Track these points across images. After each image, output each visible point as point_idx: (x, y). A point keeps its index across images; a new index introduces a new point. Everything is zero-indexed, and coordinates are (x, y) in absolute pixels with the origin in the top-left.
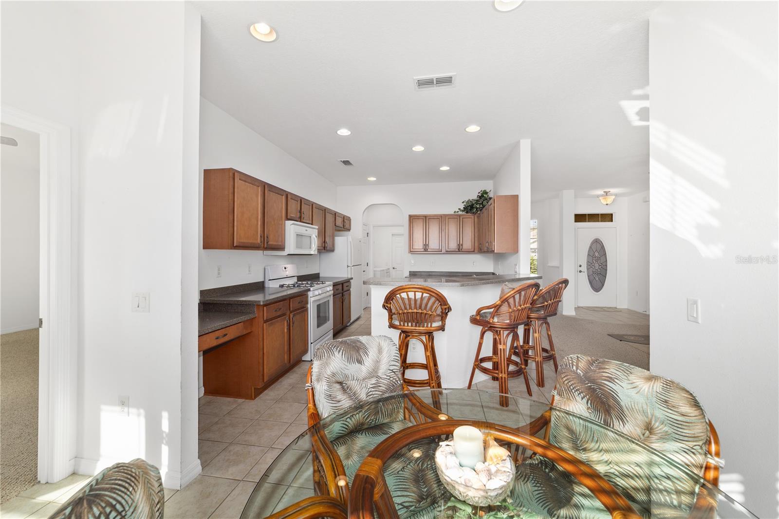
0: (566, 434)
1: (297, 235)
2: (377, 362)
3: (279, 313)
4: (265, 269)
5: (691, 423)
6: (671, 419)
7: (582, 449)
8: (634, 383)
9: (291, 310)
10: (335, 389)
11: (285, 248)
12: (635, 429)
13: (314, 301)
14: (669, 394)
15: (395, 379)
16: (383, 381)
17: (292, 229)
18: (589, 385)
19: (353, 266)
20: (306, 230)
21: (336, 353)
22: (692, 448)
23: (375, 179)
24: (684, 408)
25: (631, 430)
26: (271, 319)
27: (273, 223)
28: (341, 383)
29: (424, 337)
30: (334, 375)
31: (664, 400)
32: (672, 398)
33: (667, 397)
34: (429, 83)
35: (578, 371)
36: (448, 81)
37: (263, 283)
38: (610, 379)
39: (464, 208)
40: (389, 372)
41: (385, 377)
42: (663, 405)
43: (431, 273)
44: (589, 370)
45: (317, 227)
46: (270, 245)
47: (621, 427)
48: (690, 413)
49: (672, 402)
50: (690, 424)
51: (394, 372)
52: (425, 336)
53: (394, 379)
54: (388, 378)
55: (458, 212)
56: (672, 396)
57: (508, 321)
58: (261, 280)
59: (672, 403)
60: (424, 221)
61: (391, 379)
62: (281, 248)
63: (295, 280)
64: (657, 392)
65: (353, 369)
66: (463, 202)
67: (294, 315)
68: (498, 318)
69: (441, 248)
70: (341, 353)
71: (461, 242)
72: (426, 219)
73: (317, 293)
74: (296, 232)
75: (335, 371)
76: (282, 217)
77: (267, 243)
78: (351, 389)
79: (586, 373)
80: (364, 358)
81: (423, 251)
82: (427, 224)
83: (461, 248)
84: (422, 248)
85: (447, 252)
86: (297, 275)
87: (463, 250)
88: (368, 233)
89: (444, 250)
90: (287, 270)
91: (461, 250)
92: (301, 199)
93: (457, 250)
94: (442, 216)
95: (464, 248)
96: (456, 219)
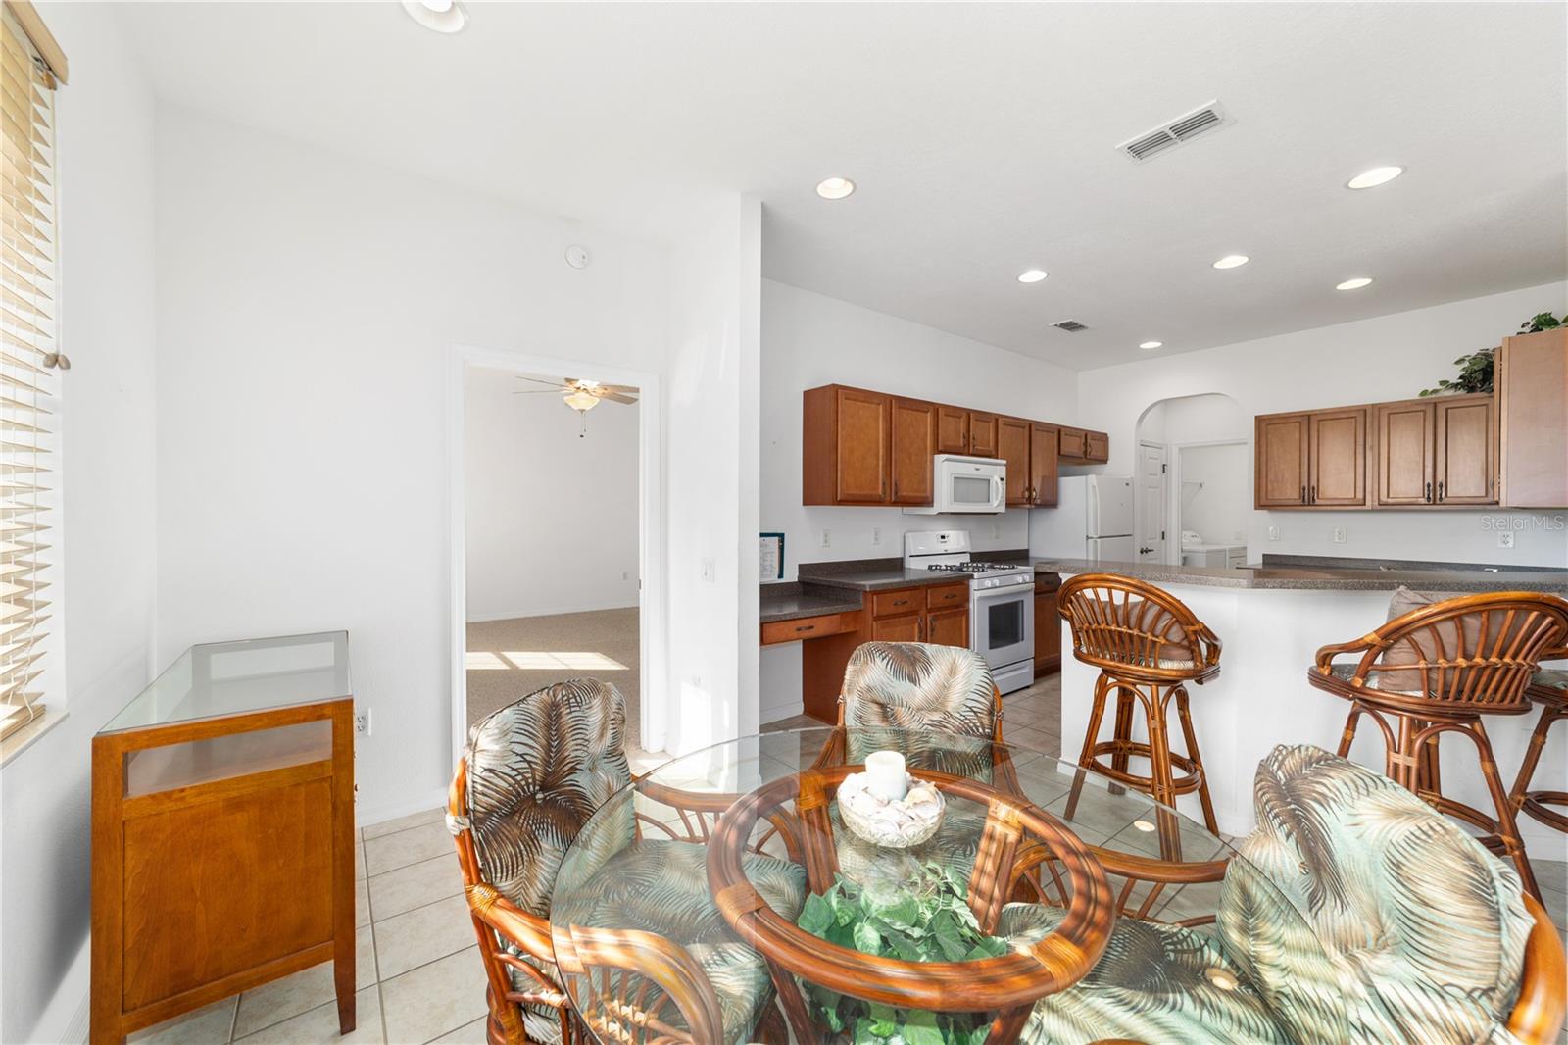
0: (1237, 900)
1: (955, 478)
2: (945, 688)
3: (901, 609)
4: (904, 537)
5: (1444, 927)
6: (1401, 907)
7: (1253, 936)
8: (1361, 814)
9: (929, 606)
10: (870, 710)
11: (932, 501)
12: (1364, 926)
13: (981, 599)
14: (1413, 852)
15: (974, 723)
16: (952, 720)
17: (946, 470)
18: (1292, 806)
19: (1100, 538)
20: (977, 469)
21: (878, 660)
22: (1441, 987)
23: (1159, 344)
24: (1431, 887)
25: (1354, 925)
26: (888, 616)
27: (908, 461)
28: (882, 706)
29: (1149, 688)
30: (870, 689)
31: (1395, 861)
32: (1414, 860)
33: (1405, 857)
34: (1160, 140)
35: (1280, 773)
36: (1207, 119)
37: (901, 561)
38: (1323, 800)
39: (1461, 378)
40: (965, 708)
41: (958, 715)
42: (1392, 872)
43: (1331, 563)
44: (1298, 774)
45: (1005, 462)
46: (903, 496)
47: (1335, 912)
48: (1440, 903)
49: (1411, 869)
50: (1441, 930)
51: (975, 712)
52: (1151, 686)
53: (971, 722)
54: (963, 718)
55: (1435, 391)
56: (1415, 857)
57: (1420, 694)
58: (898, 555)
59: (1410, 871)
60: (1306, 427)
61: (967, 721)
62: (927, 502)
63: (967, 558)
64: (1390, 841)
65: (901, 688)
66: (1461, 361)
67: (935, 618)
68: (1381, 679)
69: (1360, 495)
70: (885, 661)
71: (1440, 478)
72: (1308, 421)
73: (988, 583)
74: (951, 474)
75: (872, 684)
76: (926, 448)
77: (896, 493)
78: (895, 718)
79: (1290, 779)
80: (921, 676)
81: (1300, 502)
82: (1314, 434)
83: (1438, 496)
84: (1296, 495)
85: (1384, 507)
86: (970, 550)
87: (1444, 501)
88: (1164, 465)
89: (1372, 501)
90: (946, 540)
91: (1438, 502)
92: (969, 412)
93: (1423, 501)
94: (1365, 411)
95: (1449, 495)
96: (1422, 413)
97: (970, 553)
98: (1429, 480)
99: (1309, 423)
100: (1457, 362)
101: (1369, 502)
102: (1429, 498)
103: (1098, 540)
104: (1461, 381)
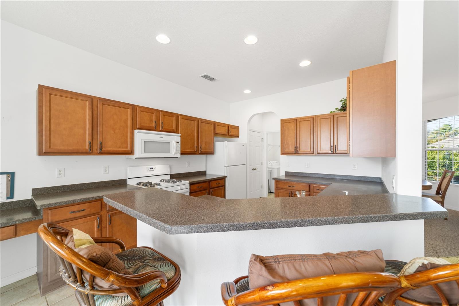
1: (147, 142)
4: (127, 169)
9: (108, 209)
11: (134, 152)
17: (142, 137)
20: (162, 137)
23: (250, 91)
37: (125, 181)
39: (342, 107)
43: (305, 175)
45: (180, 135)
46: (107, 150)
55: (334, 112)
60: (296, 124)
62: (131, 152)
66: (341, 101)
69: (312, 150)
71: (335, 144)
74: (146, 140)
81: (294, 153)
82: (298, 126)
83: (335, 151)
84: (293, 150)
85: (319, 154)
86: (169, 173)
87: (337, 152)
88: (262, 139)
89: (316, 152)
90: (153, 169)
91: (335, 153)
92: (159, 111)
93: (330, 152)
94: (313, 118)
95: (338, 150)
96: (330, 119)
97: (170, 175)
98: (332, 144)
99: (296, 122)
100: (340, 101)
101: (315, 153)
102: (332, 151)
103: (228, 167)
104: (342, 108)
